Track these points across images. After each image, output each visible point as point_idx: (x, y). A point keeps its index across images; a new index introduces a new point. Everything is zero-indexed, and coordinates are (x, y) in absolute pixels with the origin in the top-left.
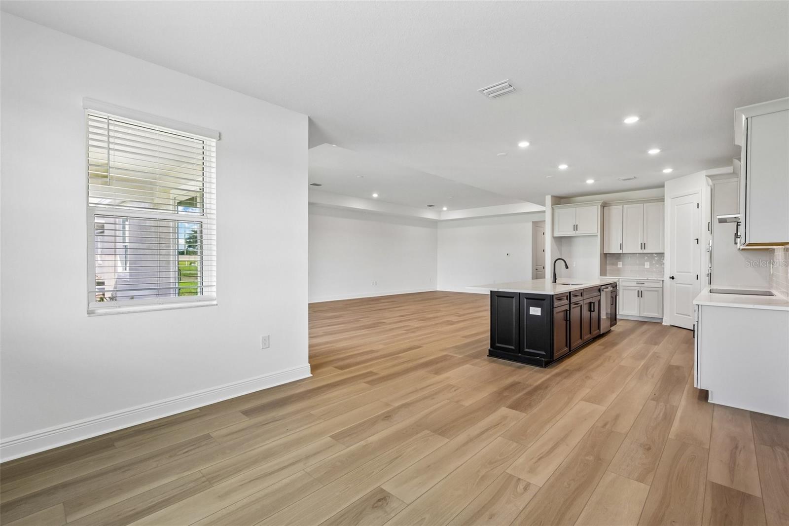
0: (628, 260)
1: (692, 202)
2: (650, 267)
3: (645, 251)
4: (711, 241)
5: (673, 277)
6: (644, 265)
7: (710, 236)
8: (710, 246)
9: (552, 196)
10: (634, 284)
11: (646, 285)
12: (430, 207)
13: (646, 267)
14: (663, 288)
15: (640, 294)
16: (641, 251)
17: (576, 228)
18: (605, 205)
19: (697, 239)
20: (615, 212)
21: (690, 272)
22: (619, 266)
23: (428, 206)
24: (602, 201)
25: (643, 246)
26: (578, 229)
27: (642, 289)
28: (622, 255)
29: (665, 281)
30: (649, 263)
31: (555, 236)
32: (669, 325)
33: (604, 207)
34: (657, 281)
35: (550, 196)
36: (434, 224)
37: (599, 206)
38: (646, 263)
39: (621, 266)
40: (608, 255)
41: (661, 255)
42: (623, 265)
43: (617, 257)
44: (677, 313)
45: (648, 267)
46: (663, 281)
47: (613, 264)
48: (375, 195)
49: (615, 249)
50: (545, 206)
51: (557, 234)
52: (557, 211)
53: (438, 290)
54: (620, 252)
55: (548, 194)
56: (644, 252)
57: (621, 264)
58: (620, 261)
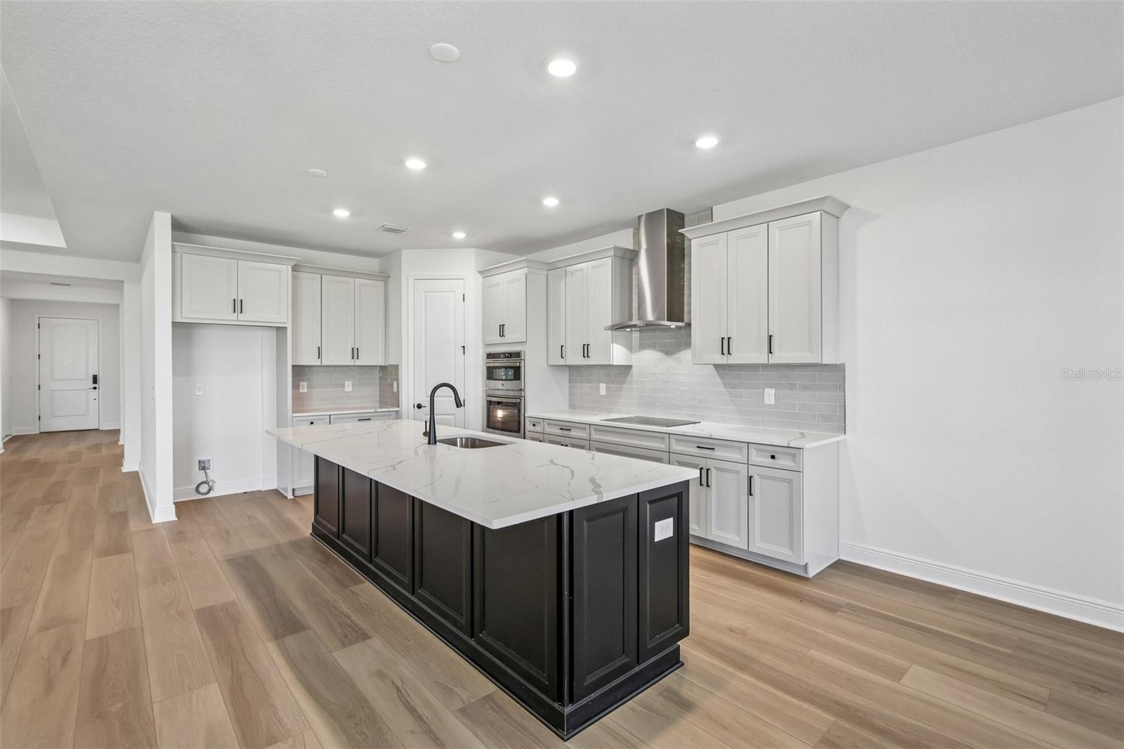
0: (321, 378)
1: (454, 291)
2: (353, 390)
3: (358, 363)
5: (419, 404)
6: (344, 387)
13: (346, 390)
16: (351, 363)
17: (239, 306)
19: (463, 347)
22: (301, 391)
25: (355, 353)
28: (307, 369)
29: (403, 413)
30: (350, 383)
35: (170, 215)
37: (290, 268)
38: (346, 383)
39: (305, 390)
42: (308, 388)
45: (350, 390)
49: (308, 358)
54: (317, 362)
56: (356, 364)
57: (306, 386)
58: (304, 381)
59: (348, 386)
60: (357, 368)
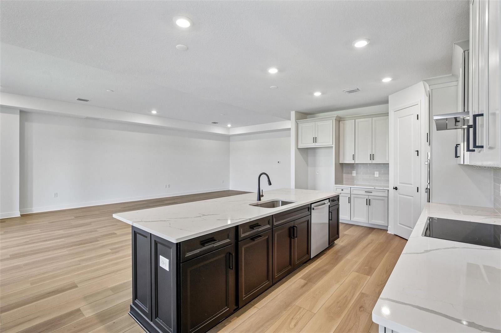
0: (361, 170)
1: (413, 114)
2: (379, 176)
3: (374, 162)
4: (429, 154)
5: (396, 187)
6: (374, 174)
7: (429, 147)
8: (429, 158)
9: (295, 112)
10: (363, 193)
11: (373, 194)
12: (215, 124)
13: (375, 176)
14: (388, 197)
15: (368, 202)
16: (370, 162)
17: (315, 140)
18: (339, 120)
19: (418, 151)
20: (348, 125)
21: (411, 184)
22: (353, 175)
23: (212, 123)
24: (336, 115)
25: (372, 157)
26: (317, 141)
27: (370, 198)
28: (355, 165)
29: (389, 191)
30: (378, 172)
31: (299, 147)
32: (393, 234)
33: (339, 121)
34: (383, 191)
35: (294, 111)
36: (227, 138)
37: (334, 120)
38: (376, 172)
40: (344, 164)
41: (387, 165)
42: (356, 174)
43: (352, 166)
44: (400, 224)
45: (378, 176)
46: (388, 190)
47: (348, 173)
48: (154, 112)
49: (348, 160)
50: (290, 120)
51: (300, 146)
52: (300, 125)
53: (230, 189)
54: (353, 162)
55: (293, 110)
57: (355, 173)
58: (354, 171)
59: (377, 174)
60: (375, 165)
